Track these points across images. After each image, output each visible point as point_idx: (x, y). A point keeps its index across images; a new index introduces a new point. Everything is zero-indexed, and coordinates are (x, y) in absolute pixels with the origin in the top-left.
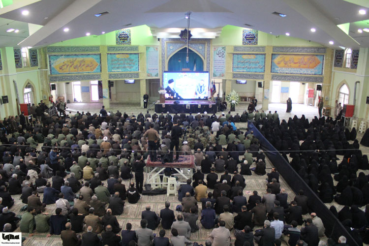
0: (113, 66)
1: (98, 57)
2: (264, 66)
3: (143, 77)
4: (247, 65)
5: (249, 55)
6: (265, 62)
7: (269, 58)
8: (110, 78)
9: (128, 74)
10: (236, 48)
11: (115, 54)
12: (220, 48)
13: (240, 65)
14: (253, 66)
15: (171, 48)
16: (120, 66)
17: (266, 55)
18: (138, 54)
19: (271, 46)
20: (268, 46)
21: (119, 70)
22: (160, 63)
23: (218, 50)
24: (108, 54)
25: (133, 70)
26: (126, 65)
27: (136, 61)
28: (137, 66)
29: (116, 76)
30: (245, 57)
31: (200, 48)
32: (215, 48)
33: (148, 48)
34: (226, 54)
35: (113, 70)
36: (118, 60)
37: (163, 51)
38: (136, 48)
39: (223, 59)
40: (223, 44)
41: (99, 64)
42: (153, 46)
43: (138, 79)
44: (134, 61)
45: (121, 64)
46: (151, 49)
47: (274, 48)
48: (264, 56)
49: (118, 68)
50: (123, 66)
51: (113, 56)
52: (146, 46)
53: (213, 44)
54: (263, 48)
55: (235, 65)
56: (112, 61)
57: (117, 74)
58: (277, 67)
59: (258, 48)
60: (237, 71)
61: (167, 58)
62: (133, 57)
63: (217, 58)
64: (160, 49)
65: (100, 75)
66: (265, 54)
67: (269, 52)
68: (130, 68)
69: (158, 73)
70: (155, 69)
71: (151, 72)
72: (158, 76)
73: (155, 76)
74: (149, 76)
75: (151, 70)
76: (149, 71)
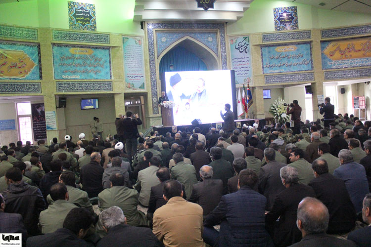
0: (64, 69)
1: (36, 49)
2: (311, 61)
3: (119, 88)
4: (285, 61)
5: (286, 47)
6: (311, 55)
7: (317, 46)
8: (59, 90)
9: (94, 83)
10: (266, 37)
11: (67, 46)
12: (241, 39)
13: (274, 62)
14: (294, 62)
15: (164, 39)
16: (78, 68)
17: (313, 43)
18: (108, 48)
19: (318, 30)
20: (314, 29)
21: (75, 77)
22: (146, 65)
23: (237, 43)
24: (54, 44)
25: (103, 76)
26: (89, 68)
27: (106, 61)
28: (109, 68)
29: (70, 85)
30: (279, 49)
31: (210, 39)
32: (232, 40)
33: (125, 38)
34: (250, 47)
35: (64, 77)
36: (72, 57)
37: (151, 44)
38: (105, 37)
39: (246, 55)
40: (246, 31)
41: (36, 63)
42: (134, 36)
43: (112, 92)
44: (101, 62)
45: (79, 65)
46: (131, 42)
47: (324, 32)
48: (309, 45)
49: (74, 72)
50: (83, 68)
51: (64, 50)
52: (122, 35)
53: (229, 32)
54: (308, 33)
55: (267, 62)
56: (62, 59)
57: (74, 84)
58: (330, 61)
59: (301, 33)
60: (269, 72)
61: (158, 57)
62: (100, 54)
63: (237, 54)
64: (145, 43)
65: (39, 85)
66: (310, 42)
67: (316, 39)
68: (96, 73)
69: (144, 84)
70: (138, 76)
71: (132, 81)
72: (144, 88)
73: (140, 88)
74: (130, 88)
75: (133, 78)
76: (129, 78)
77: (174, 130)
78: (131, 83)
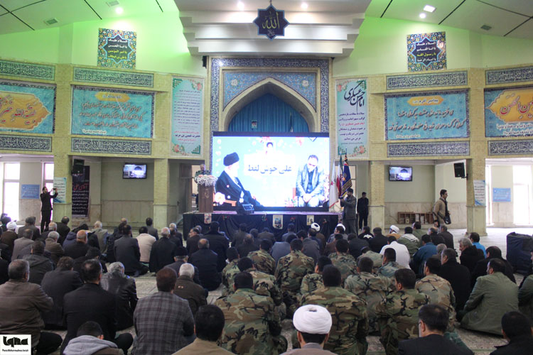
0: (87, 120)
1: (50, 93)
2: (468, 122)
3: (162, 151)
4: (423, 121)
5: (425, 98)
6: (467, 111)
7: (477, 99)
8: (75, 149)
9: (124, 142)
10: (392, 81)
11: (93, 89)
12: (353, 84)
13: (405, 122)
14: (438, 122)
15: (234, 83)
16: (105, 120)
17: (472, 92)
18: (152, 94)
19: (481, 70)
20: (472, 69)
21: (100, 132)
22: (205, 119)
23: (348, 91)
24: (75, 86)
25: (139, 133)
26: (121, 121)
27: (147, 112)
28: (150, 123)
29: (91, 143)
30: (414, 101)
31: (305, 83)
32: (340, 85)
33: (177, 80)
34: (367, 97)
35: (84, 131)
36: (100, 104)
37: (214, 89)
38: (148, 78)
39: (361, 109)
40: (360, 72)
41: (50, 112)
42: (191, 78)
43: (149, 157)
44: (139, 113)
45: (107, 115)
46: (186, 85)
47: (491, 74)
48: (463, 97)
49: (98, 126)
50: (113, 121)
51: (89, 94)
52: (173, 75)
53: (337, 73)
54: (463, 75)
55: (393, 122)
56: (84, 107)
57: (96, 142)
58: (501, 122)
59: (449, 75)
60: (396, 137)
61: (224, 108)
62: (139, 101)
63: (347, 106)
64: (206, 87)
65: (49, 140)
66: (468, 90)
67: (477, 85)
68: (130, 129)
69: (200, 146)
70: (192, 135)
71: (182, 141)
72: (199, 153)
73: (193, 153)
74: (177, 152)
75: (184, 138)
76: (177, 138)
77: (207, 219)
78: (180, 145)
